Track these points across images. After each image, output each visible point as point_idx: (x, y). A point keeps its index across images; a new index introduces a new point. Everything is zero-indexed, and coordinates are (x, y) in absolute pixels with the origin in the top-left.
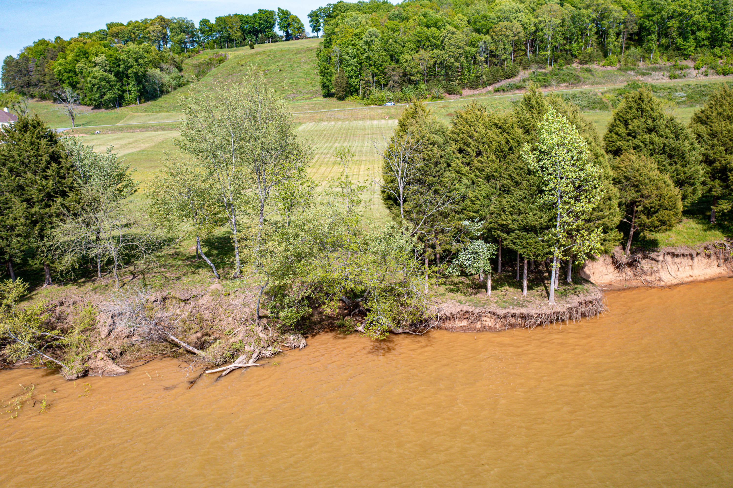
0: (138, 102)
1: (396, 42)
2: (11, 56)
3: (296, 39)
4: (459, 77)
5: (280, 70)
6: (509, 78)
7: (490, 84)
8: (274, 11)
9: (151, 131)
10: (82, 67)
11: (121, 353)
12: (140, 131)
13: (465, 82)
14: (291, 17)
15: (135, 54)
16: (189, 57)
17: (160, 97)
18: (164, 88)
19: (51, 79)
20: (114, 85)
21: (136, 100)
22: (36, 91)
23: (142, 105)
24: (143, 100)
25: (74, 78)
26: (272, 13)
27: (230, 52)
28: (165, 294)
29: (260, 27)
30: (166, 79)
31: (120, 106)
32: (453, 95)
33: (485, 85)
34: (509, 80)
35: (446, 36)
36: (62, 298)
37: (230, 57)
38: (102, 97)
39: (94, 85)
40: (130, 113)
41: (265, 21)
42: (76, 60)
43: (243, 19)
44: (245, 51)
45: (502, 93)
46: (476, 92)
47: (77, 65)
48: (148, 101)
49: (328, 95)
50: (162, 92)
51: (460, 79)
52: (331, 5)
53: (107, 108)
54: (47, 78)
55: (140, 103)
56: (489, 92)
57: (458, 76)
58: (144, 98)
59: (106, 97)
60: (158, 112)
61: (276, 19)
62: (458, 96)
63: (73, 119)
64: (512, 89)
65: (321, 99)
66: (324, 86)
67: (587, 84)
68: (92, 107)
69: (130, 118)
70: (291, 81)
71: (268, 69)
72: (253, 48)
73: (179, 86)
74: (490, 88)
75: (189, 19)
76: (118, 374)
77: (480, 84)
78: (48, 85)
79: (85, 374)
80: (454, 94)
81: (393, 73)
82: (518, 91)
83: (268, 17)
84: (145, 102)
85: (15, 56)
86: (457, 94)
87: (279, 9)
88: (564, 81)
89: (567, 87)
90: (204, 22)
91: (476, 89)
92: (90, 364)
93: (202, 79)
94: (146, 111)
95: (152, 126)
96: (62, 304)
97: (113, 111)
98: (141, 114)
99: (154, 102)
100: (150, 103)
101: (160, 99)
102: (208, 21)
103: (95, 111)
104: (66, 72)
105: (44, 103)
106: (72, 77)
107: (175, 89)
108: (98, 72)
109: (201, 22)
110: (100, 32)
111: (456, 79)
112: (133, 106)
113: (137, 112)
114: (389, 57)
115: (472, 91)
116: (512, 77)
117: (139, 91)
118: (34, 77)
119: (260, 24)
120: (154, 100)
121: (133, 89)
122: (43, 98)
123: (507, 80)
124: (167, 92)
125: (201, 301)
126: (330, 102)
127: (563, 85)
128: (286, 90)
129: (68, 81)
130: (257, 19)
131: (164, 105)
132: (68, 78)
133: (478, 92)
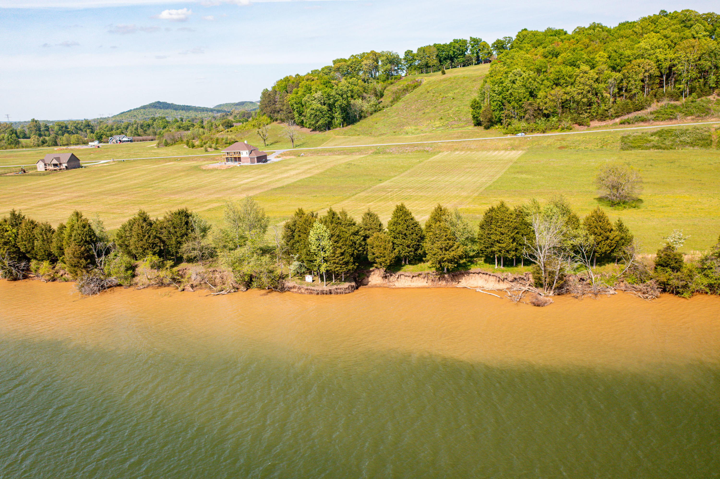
0: (341, 126)
1: (535, 80)
2: (267, 89)
3: (485, 63)
4: (588, 111)
5: (453, 98)
6: (640, 110)
7: (618, 117)
8: (466, 41)
9: (336, 155)
10: (306, 100)
11: (196, 286)
12: (329, 155)
13: (595, 114)
14: (481, 43)
15: (341, 91)
16: (392, 83)
17: (359, 121)
18: (363, 114)
19: (287, 109)
20: (325, 114)
21: (340, 124)
22: (279, 116)
23: (344, 128)
24: (345, 125)
25: (301, 108)
26: (465, 41)
27: (426, 78)
28: (214, 269)
29: (454, 54)
30: (366, 106)
31: (329, 129)
32: (581, 126)
33: (612, 117)
34: (639, 112)
35: (578, 76)
36: (186, 267)
37: (424, 82)
38: (317, 122)
39: (312, 114)
40: (334, 135)
41: (457, 49)
42: (304, 95)
43: (439, 48)
44: (437, 76)
45: (626, 125)
46: (604, 123)
47: (303, 99)
48: (349, 125)
49: (478, 124)
50: (361, 117)
51: (590, 112)
52: (506, 38)
53: (321, 131)
54: (285, 108)
55: (343, 127)
56: (615, 124)
57: (587, 109)
58: (347, 123)
59: (319, 123)
60: (352, 136)
61: (469, 46)
62: (586, 127)
63: (293, 142)
64: (636, 121)
65: (471, 128)
66: (474, 117)
67: (715, 117)
68: (311, 130)
69: (332, 140)
70: (457, 109)
71: (446, 96)
72: (444, 74)
73: (375, 111)
74: (618, 120)
75: (394, 52)
76: (191, 291)
77: (608, 116)
78: (285, 112)
79: (183, 290)
80: (583, 125)
81: (529, 108)
82: (642, 124)
83: (461, 46)
84: (346, 126)
85: (270, 89)
86: (585, 126)
87: (471, 38)
88: (692, 114)
89: (693, 119)
90: (408, 53)
91: (605, 121)
92: (186, 287)
93: (395, 105)
94: (344, 134)
95: (339, 151)
96: (186, 269)
97: (323, 133)
98: (340, 137)
99: (353, 126)
100: (350, 127)
101: (358, 123)
102: (412, 51)
103: (312, 132)
104: (296, 104)
105: (282, 125)
106: (299, 107)
107: (371, 114)
108: (316, 105)
109: (406, 52)
110: (327, 68)
111: (586, 112)
112: (338, 129)
113: (338, 135)
114: (528, 93)
115: (600, 122)
116: (642, 109)
117: (343, 118)
118: (278, 106)
119: (454, 52)
120: (354, 124)
121: (339, 116)
122: (282, 121)
123: (637, 112)
124: (365, 117)
125: (225, 273)
126: (476, 130)
127: (689, 118)
128: (451, 117)
129: (296, 110)
130: (452, 48)
131: (358, 129)
132: (297, 108)
133: (605, 124)
